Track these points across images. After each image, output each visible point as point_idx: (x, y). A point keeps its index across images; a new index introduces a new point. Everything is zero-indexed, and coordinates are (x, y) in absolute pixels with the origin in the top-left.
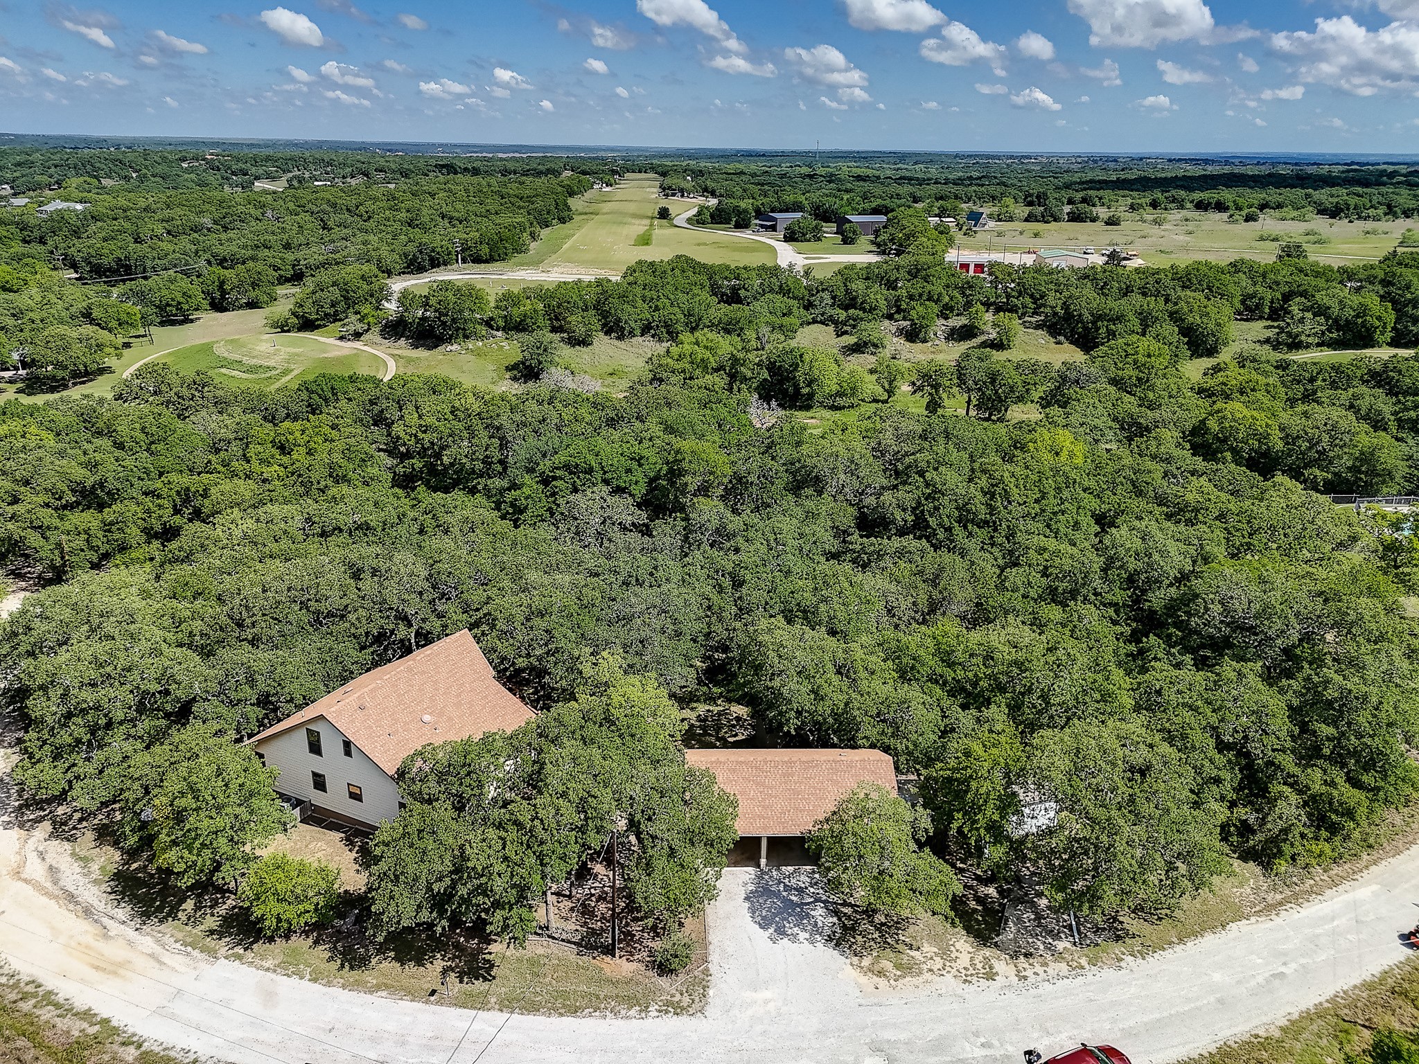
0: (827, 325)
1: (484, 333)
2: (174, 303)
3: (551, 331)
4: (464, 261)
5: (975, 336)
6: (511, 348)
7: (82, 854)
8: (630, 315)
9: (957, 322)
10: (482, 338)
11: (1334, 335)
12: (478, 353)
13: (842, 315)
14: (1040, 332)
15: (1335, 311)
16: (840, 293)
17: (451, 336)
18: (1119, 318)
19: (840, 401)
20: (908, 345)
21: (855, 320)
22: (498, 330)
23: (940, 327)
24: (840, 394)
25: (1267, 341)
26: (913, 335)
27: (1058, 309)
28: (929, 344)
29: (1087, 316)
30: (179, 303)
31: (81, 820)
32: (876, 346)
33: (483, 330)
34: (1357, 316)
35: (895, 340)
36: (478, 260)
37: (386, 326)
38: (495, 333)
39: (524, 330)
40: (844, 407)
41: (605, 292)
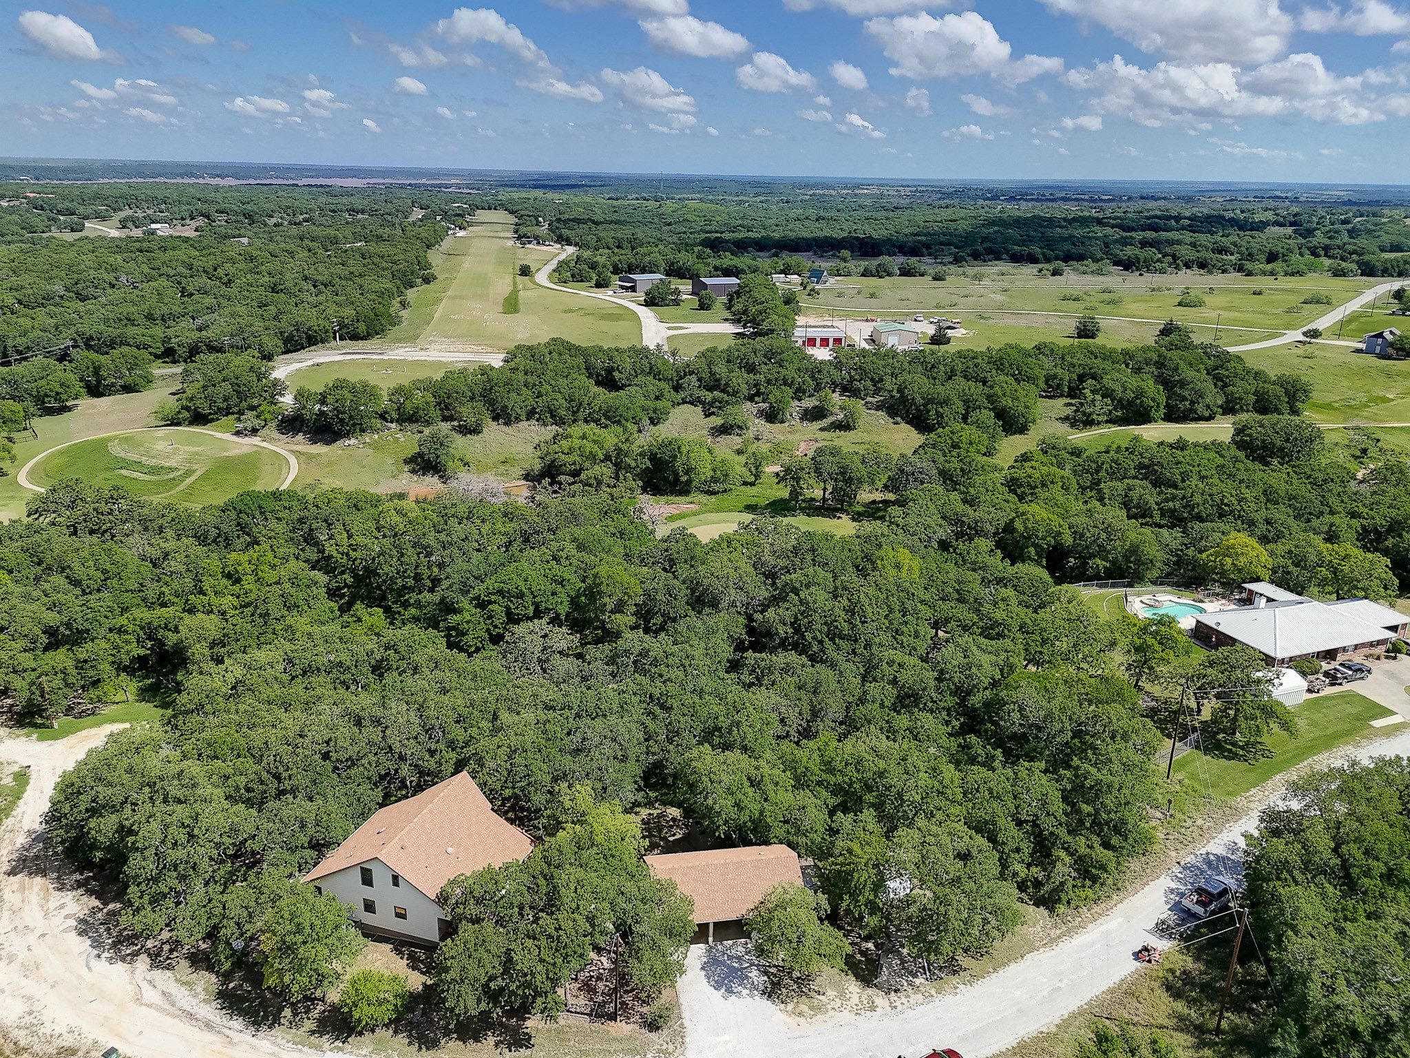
0: (695, 406)
1: (379, 426)
2: (53, 394)
3: (442, 421)
4: (341, 339)
5: (825, 416)
6: (407, 440)
7: (184, 979)
8: (516, 401)
9: (809, 403)
10: (377, 431)
11: (1119, 414)
12: (375, 447)
13: (709, 396)
14: (880, 413)
15: (1119, 393)
16: (705, 375)
17: (348, 432)
18: (946, 402)
19: (715, 487)
20: (768, 425)
21: (720, 402)
22: (392, 422)
23: (795, 408)
24: (715, 480)
25: (1067, 418)
26: (772, 416)
27: (895, 393)
28: (787, 424)
29: (919, 401)
30: (57, 393)
31: (171, 951)
32: (740, 428)
33: (378, 423)
34: (1137, 398)
35: (757, 421)
36: (355, 337)
37: (282, 421)
38: (389, 424)
39: (417, 421)
40: (718, 493)
41: (489, 381)
